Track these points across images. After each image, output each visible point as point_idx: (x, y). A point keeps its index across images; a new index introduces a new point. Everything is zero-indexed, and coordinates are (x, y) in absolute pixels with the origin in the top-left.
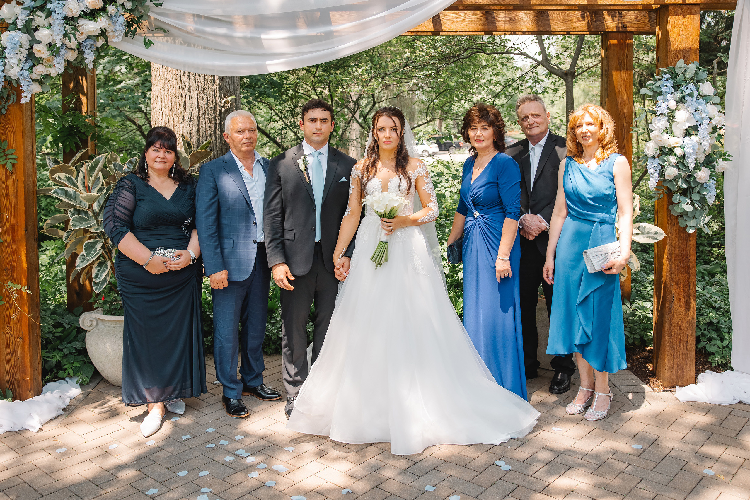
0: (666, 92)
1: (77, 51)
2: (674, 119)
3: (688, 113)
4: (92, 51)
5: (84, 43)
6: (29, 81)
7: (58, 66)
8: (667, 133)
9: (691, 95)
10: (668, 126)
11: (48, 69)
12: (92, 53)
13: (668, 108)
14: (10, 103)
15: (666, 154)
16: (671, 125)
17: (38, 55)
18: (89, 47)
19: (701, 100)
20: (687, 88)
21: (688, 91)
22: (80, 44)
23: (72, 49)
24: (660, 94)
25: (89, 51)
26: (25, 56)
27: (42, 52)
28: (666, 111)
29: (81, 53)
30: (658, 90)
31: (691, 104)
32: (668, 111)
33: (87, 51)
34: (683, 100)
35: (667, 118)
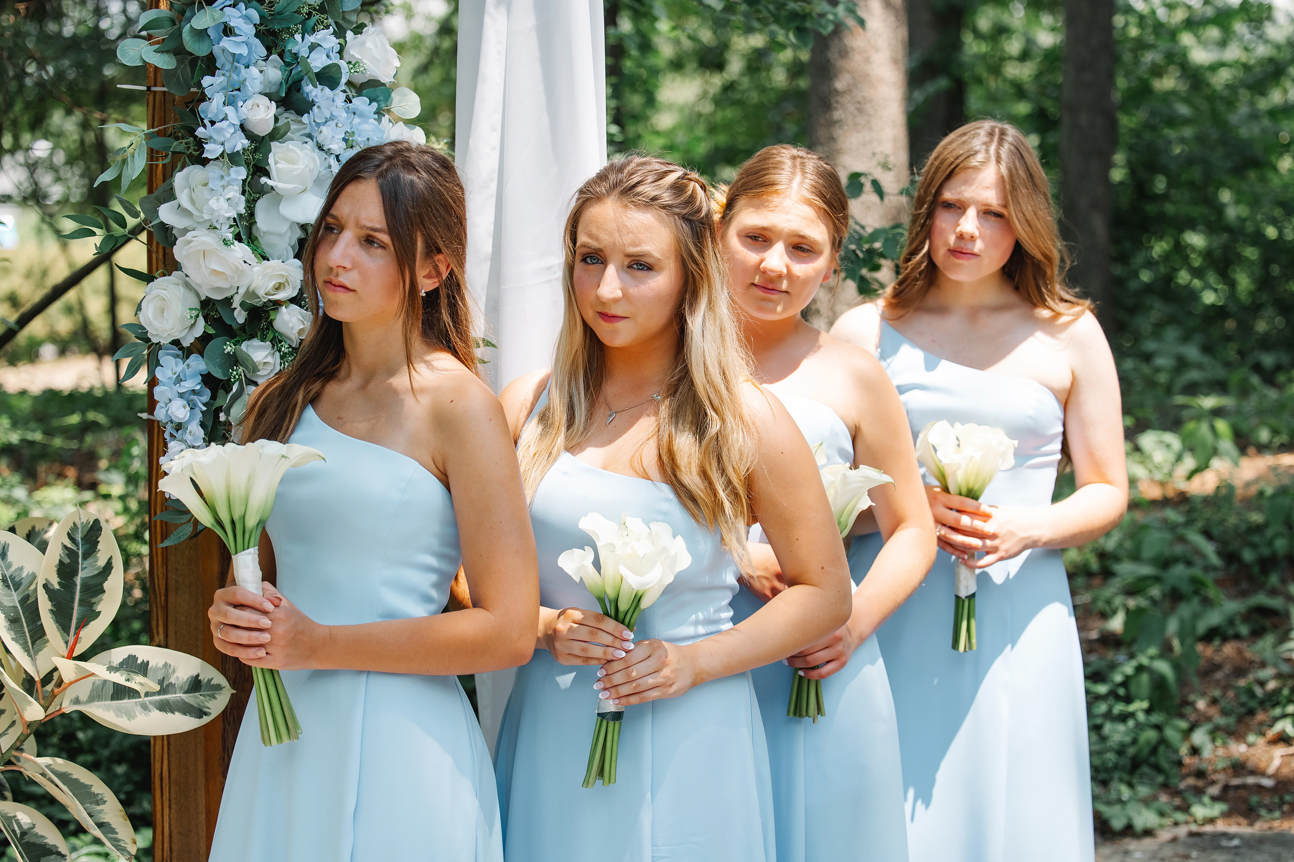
0: (235, 58)
2: (264, 180)
3: (317, 155)
8: (238, 238)
9: (328, 78)
10: (242, 209)
13: (242, 127)
15: (237, 334)
16: (251, 205)
19: (361, 103)
20: (313, 47)
21: (318, 62)
24: (210, 65)
28: (241, 143)
30: (199, 50)
31: (332, 118)
32: (246, 142)
34: (296, 96)
35: (241, 173)
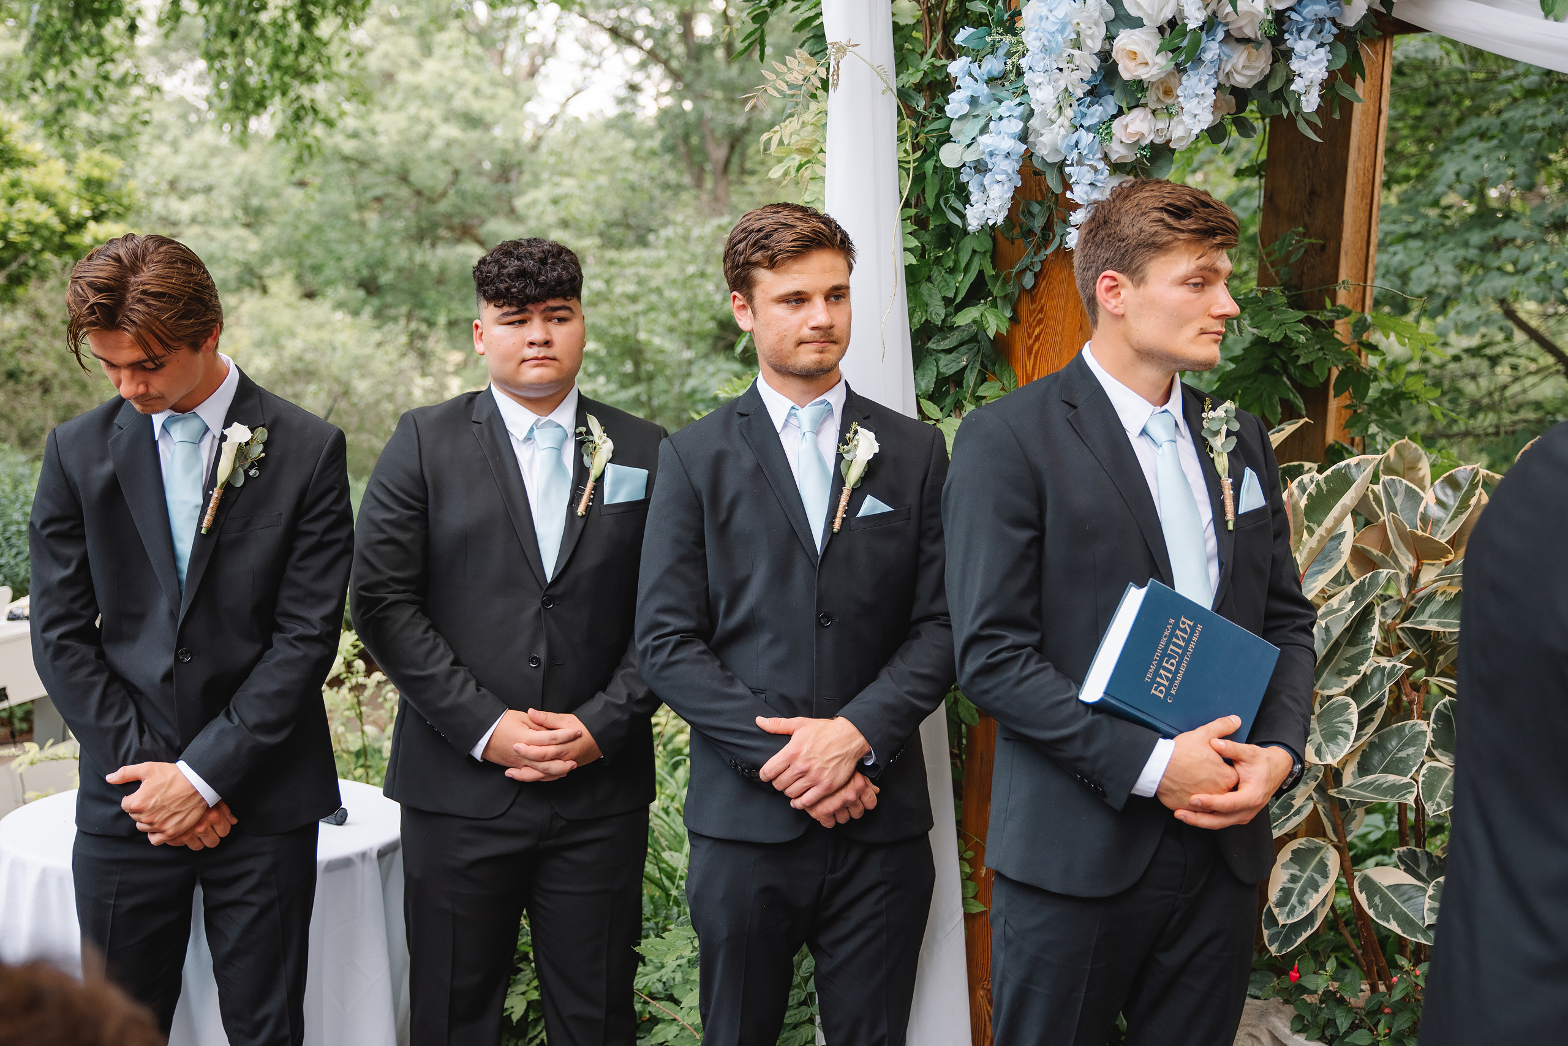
1: (1267, 49)
4: (1321, 45)
5: (1294, 16)
6: (1096, 170)
7: (1190, 105)
11: (1161, 125)
12: (1322, 51)
14: (1050, 251)
17: (1127, 71)
18: (1310, 28)
22: (1280, 18)
23: (1246, 41)
25: (1313, 44)
26: (1088, 75)
27: (1140, 60)
29: (1282, 55)
33: (1301, 45)
